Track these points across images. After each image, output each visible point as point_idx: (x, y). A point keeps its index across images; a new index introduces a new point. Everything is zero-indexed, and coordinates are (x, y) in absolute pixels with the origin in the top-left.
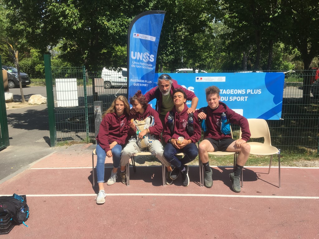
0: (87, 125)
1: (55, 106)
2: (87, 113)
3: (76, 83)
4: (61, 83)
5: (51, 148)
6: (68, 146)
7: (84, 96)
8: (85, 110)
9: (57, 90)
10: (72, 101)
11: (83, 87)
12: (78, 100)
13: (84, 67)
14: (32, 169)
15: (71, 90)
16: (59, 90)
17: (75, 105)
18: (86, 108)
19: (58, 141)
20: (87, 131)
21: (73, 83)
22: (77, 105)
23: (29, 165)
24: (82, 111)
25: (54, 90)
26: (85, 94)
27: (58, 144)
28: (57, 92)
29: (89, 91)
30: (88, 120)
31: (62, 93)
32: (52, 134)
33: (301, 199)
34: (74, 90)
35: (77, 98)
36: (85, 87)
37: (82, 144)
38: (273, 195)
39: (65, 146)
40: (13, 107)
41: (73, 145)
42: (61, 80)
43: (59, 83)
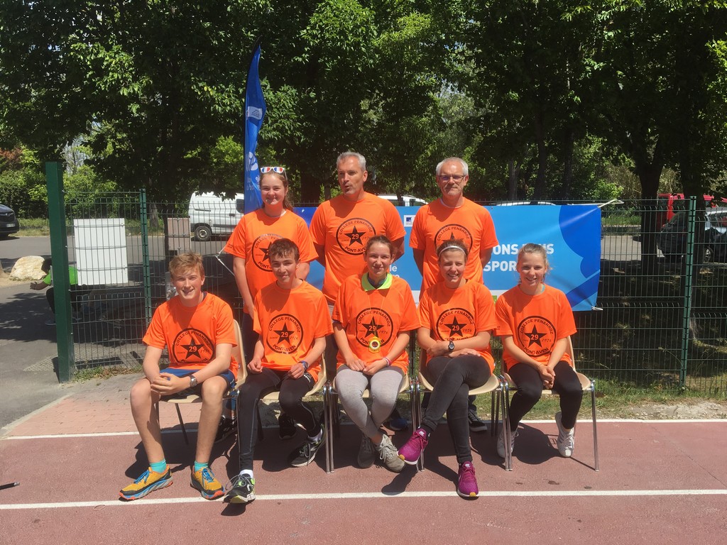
2: (150, 299)
3: (123, 229)
4: (87, 229)
5: (61, 385)
6: (102, 380)
8: (145, 293)
9: (77, 246)
10: (114, 272)
11: (140, 237)
12: (126, 269)
13: (142, 192)
15: (112, 245)
16: (82, 245)
17: (120, 282)
18: (148, 287)
19: (77, 368)
21: (117, 229)
22: (126, 281)
24: (138, 295)
26: (145, 256)
27: (78, 377)
28: (77, 251)
29: (156, 247)
31: (89, 252)
32: (64, 352)
33: (651, 496)
35: (125, 265)
36: (144, 240)
38: (585, 488)
39: (94, 381)
41: (114, 378)
42: (87, 222)
43: (81, 230)
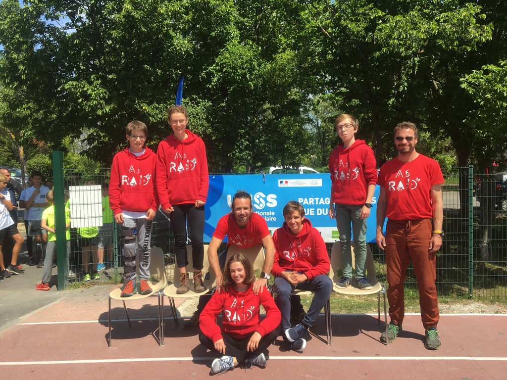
0: (116, 255)
2: (116, 237)
5: (59, 292)
6: (85, 289)
10: (94, 219)
14: (23, 324)
15: (93, 202)
16: (74, 203)
20: (115, 265)
21: (96, 192)
23: (20, 318)
27: (70, 287)
30: (117, 248)
31: (78, 206)
32: (61, 270)
37: (106, 286)
39: (80, 290)
41: (92, 288)
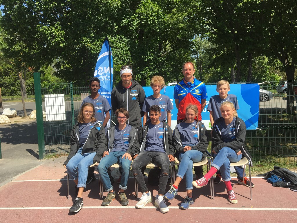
1: (44, 120)
3: (64, 98)
4: (50, 98)
5: (40, 160)
6: (55, 159)
7: (71, 110)
8: (73, 124)
9: (46, 105)
10: (60, 115)
11: (70, 102)
12: (65, 114)
13: (71, 83)
14: (15, 181)
15: (59, 104)
16: (48, 105)
17: (62, 119)
18: (73, 121)
19: (46, 153)
21: (61, 98)
22: (65, 119)
23: (14, 177)
24: (70, 124)
25: (43, 105)
26: (72, 109)
27: (46, 157)
28: (46, 107)
29: (76, 105)
31: (50, 107)
32: (41, 147)
34: (62, 104)
35: (65, 112)
36: (72, 102)
38: (242, 206)
39: (52, 159)
40: (15, 122)
41: (60, 157)
42: (49, 95)
43: (47, 98)
